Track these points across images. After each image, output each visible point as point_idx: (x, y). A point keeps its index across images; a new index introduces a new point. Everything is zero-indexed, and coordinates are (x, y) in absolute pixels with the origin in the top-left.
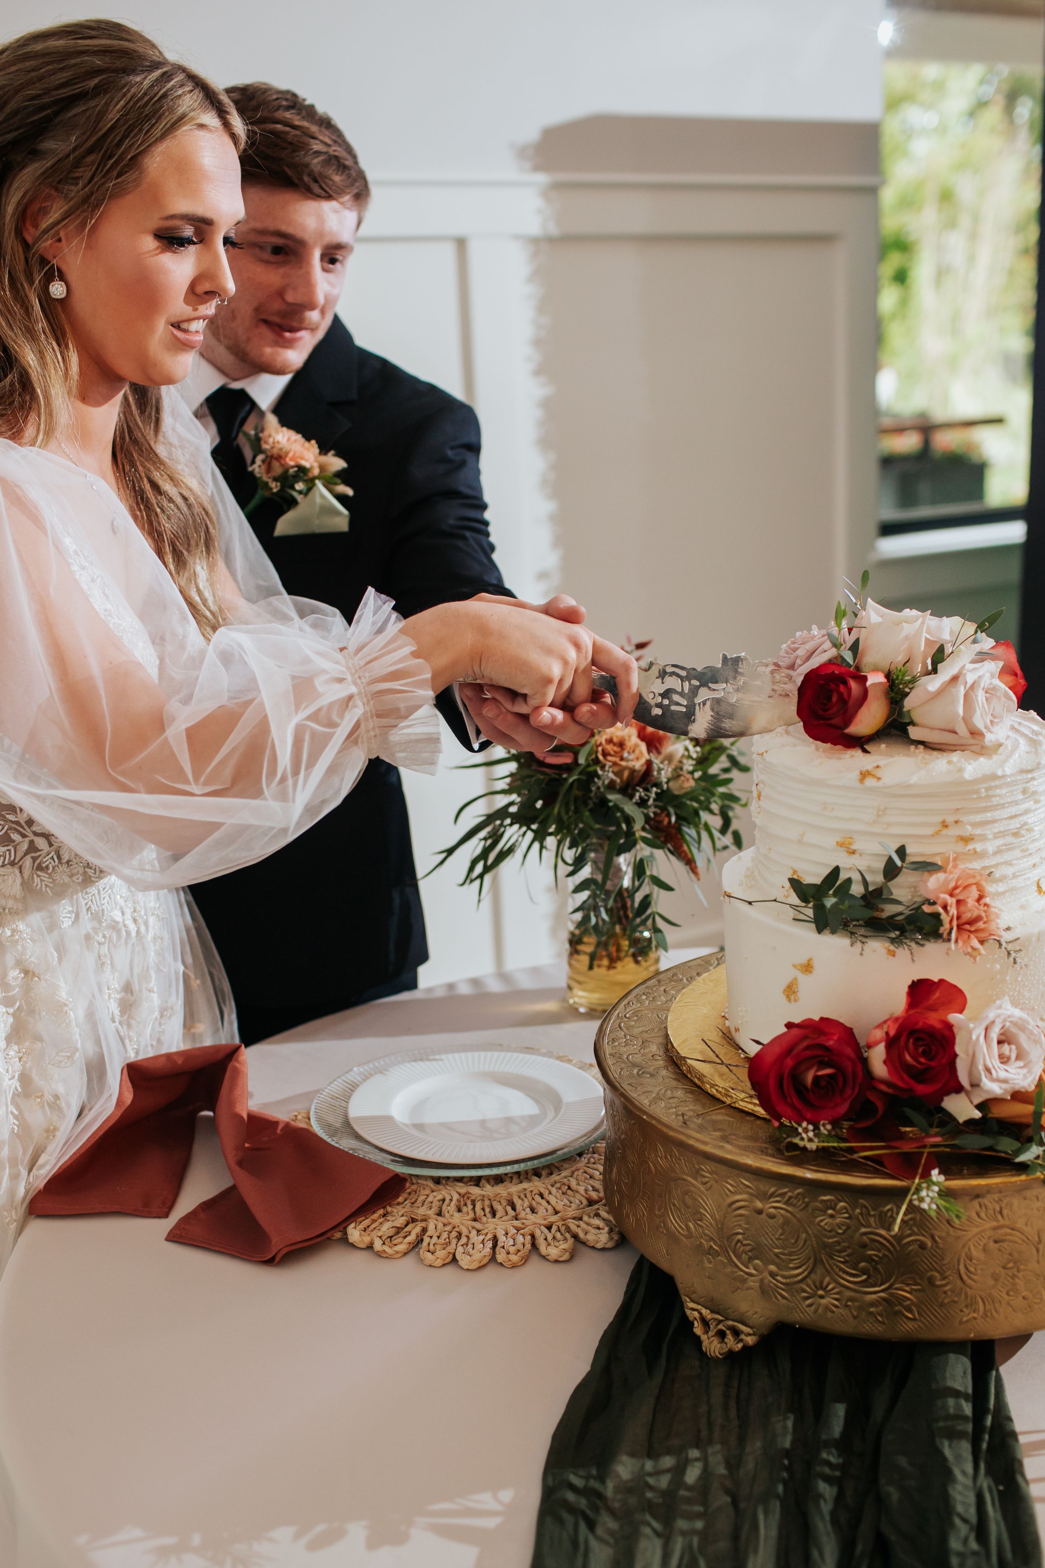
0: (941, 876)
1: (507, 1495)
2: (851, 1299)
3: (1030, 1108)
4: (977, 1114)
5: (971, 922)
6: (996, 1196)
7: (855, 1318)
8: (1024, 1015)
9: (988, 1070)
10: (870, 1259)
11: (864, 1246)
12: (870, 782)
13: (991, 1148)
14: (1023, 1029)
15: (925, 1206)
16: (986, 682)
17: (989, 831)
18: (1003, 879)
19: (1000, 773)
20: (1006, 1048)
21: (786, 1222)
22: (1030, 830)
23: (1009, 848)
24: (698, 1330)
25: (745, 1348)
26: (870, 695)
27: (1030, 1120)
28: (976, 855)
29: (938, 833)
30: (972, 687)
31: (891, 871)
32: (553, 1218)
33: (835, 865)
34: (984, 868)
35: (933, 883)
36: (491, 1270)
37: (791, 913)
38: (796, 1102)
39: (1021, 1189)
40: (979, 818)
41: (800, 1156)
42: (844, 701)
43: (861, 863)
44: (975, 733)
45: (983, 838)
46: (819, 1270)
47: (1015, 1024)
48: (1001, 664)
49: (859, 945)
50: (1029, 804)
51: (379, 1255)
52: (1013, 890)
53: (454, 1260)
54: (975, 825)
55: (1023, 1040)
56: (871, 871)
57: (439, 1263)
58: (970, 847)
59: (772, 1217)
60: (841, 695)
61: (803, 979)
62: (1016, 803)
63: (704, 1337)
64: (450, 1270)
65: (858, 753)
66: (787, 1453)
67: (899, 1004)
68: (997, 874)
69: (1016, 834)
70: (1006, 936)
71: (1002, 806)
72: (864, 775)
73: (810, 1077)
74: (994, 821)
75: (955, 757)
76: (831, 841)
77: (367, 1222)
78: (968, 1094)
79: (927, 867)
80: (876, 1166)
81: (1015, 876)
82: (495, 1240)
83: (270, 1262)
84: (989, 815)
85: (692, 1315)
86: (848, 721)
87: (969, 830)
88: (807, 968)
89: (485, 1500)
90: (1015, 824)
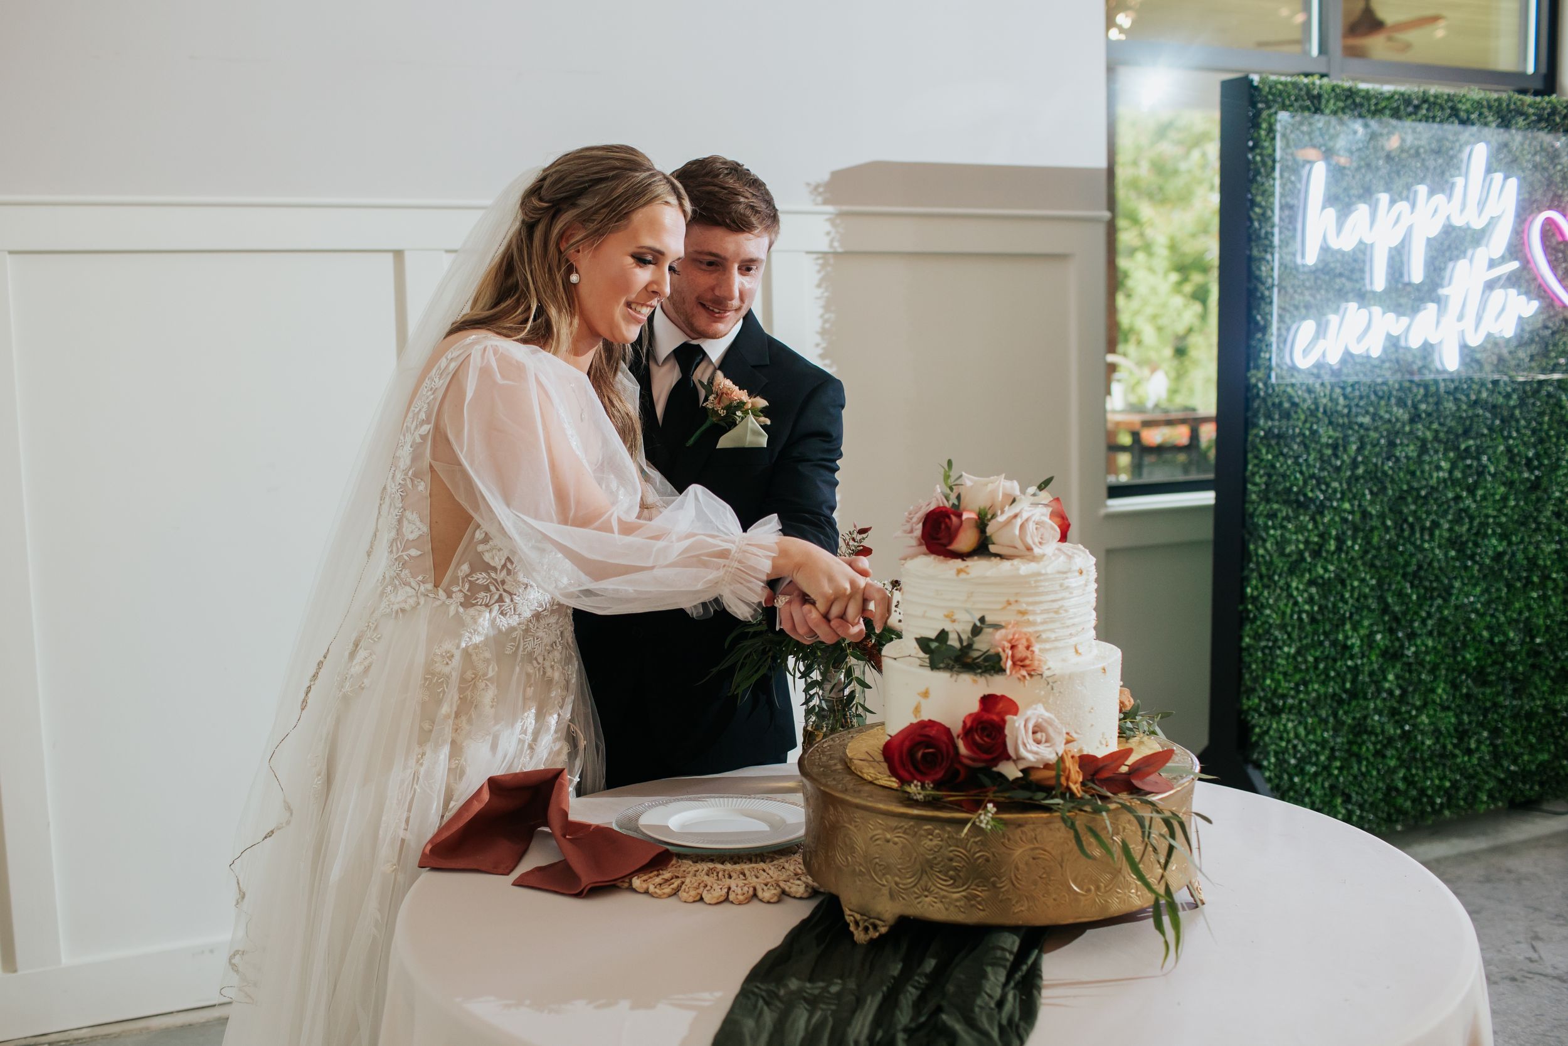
0: (1003, 631)
1: (718, 994)
2: (944, 897)
3: (1052, 773)
4: (1020, 775)
5: (1022, 660)
6: (1031, 826)
7: (947, 909)
8: (1052, 716)
9: (1024, 745)
10: (955, 869)
11: (951, 860)
12: (963, 576)
13: (1031, 799)
14: (1051, 724)
15: (983, 825)
16: (1036, 518)
17: (1038, 609)
18: (1047, 641)
19: (1043, 572)
20: (1039, 736)
21: (904, 847)
22: (1066, 611)
23: (1052, 621)
24: (852, 928)
25: (881, 936)
26: (964, 524)
27: (1053, 782)
28: (1030, 623)
29: (1004, 608)
30: (1027, 520)
31: (976, 631)
32: (769, 880)
33: (940, 628)
34: (1036, 632)
35: (999, 634)
36: (726, 906)
37: (919, 662)
38: (912, 769)
39: (1047, 823)
40: (1030, 599)
41: (910, 802)
42: (948, 528)
43: (959, 627)
44: (1029, 549)
45: (1034, 613)
46: (925, 878)
47: (1046, 721)
48: (1050, 509)
49: (955, 676)
50: (1065, 594)
51: (652, 895)
52: (1056, 648)
53: (701, 899)
54: (1028, 604)
55: (1050, 730)
56: (964, 631)
57: (691, 899)
58: (1026, 617)
59: (896, 843)
60: (946, 524)
61: (923, 702)
62: (1055, 592)
63: (855, 932)
64: (699, 905)
65: (959, 561)
66: (894, 978)
67: (975, 707)
68: (1044, 636)
69: (1057, 612)
70: (1047, 673)
71: (1047, 593)
72: (959, 571)
73: (920, 754)
74: (1041, 602)
75: (1016, 562)
76: (940, 614)
77: (645, 877)
78: (1014, 761)
79: (997, 627)
80: (958, 806)
81: (1056, 640)
82: (729, 888)
83: (579, 895)
84: (1037, 599)
85: (849, 919)
86: (951, 541)
87: (1024, 607)
88: (926, 694)
89: (706, 995)
90: (1056, 605)
